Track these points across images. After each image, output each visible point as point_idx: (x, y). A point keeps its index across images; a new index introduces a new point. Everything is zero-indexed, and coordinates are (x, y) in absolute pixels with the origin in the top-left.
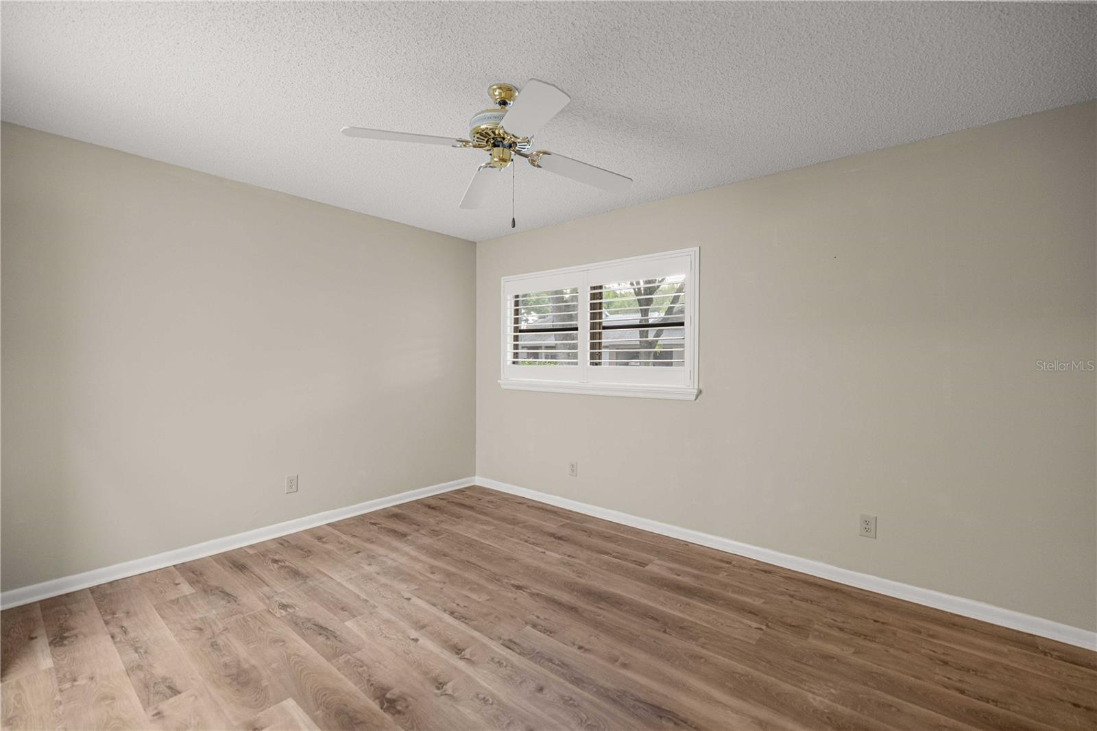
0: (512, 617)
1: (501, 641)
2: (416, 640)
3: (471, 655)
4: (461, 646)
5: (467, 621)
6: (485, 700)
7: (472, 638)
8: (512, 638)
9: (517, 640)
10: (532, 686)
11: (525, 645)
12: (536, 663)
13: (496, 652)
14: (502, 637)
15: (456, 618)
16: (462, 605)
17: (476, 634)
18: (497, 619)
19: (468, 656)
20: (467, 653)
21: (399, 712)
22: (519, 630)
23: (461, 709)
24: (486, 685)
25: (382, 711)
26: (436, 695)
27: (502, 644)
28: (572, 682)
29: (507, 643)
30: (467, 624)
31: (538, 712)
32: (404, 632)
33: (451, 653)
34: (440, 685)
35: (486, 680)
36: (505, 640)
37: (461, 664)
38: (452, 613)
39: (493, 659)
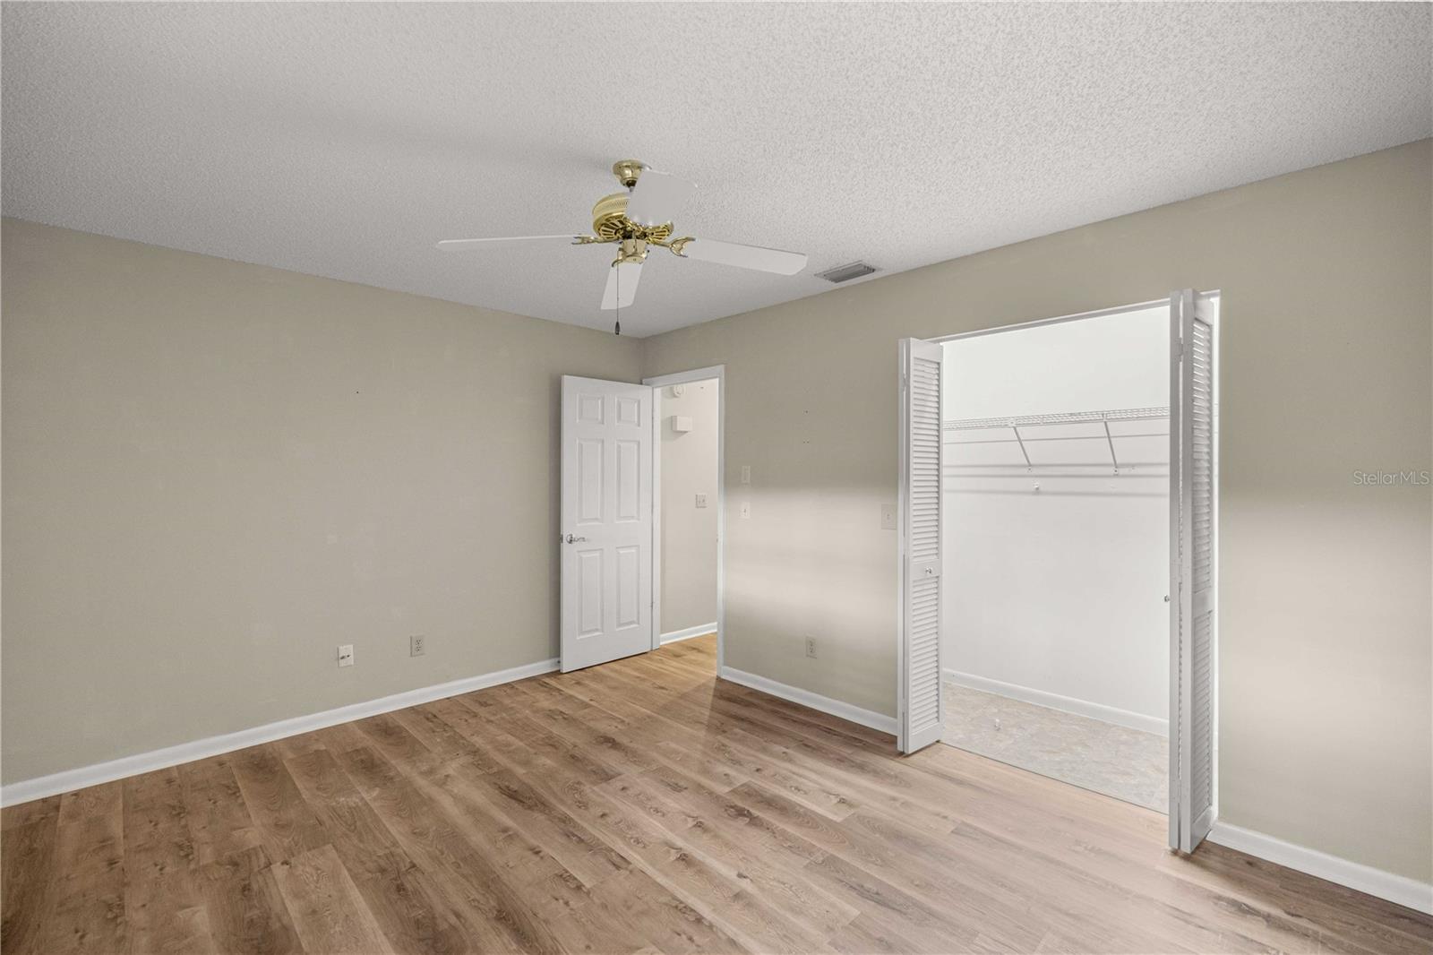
0: (604, 906)
1: (631, 867)
2: (740, 876)
3: (669, 852)
4: (681, 865)
5: (675, 903)
6: (657, 811)
7: (667, 875)
8: (617, 871)
9: (611, 868)
10: (609, 820)
11: (602, 860)
12: (598, 839)
13: (639, 854)
14: (628, 873)
15: (692, 910)
16: (684, 937)
17: (661, 880)
18: (630, 903)
19: (673, 851)
20: (674, 855)
21: (732, 807)
22: (602, 883)
23: (677, 806)
24: (655, 822)
25: (747, 808)
26: (703, 818)
27: (629, 863)
28: (571, 819)
29: (624, 865)
30: (675, 898)
31: (613, 800)
32: (762, 890)
33: (693, 857)
34: (699, 825)
35: (656, 828)
36: (626, 869)
37: (680, 843)
38: (699, 920)
39: (644, 847)
